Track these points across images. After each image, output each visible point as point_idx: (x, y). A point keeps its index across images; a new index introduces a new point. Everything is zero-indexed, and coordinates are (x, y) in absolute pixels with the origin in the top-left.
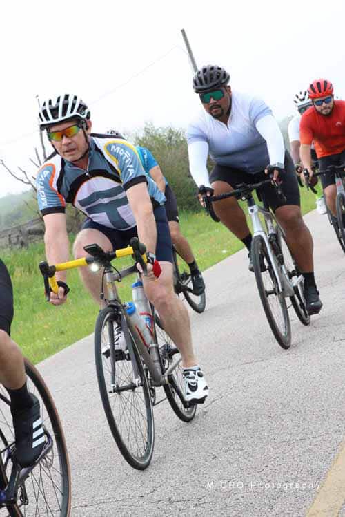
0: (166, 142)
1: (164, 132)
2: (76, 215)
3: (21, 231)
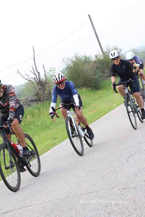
0: (84, 62)
1: (83, 57)
2: (50, 93)
3: (27, 100)
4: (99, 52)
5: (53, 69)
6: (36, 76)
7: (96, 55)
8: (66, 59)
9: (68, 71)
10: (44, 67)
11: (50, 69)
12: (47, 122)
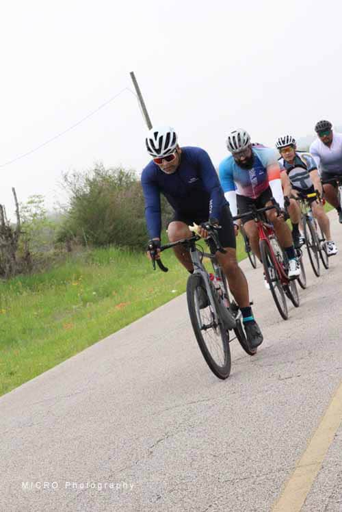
0: (116, 184)
1: (114, 173)
2: (27, 256)
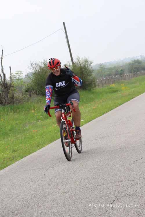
2: (13, 97)
4: (69, 62)
5: (20, 73)
6: (1, 77)
7: (65, 64)
8: (35, 64)
9: (35, 77)
10: (10, 69)
11: (17, 72)
12: (6, 127)
